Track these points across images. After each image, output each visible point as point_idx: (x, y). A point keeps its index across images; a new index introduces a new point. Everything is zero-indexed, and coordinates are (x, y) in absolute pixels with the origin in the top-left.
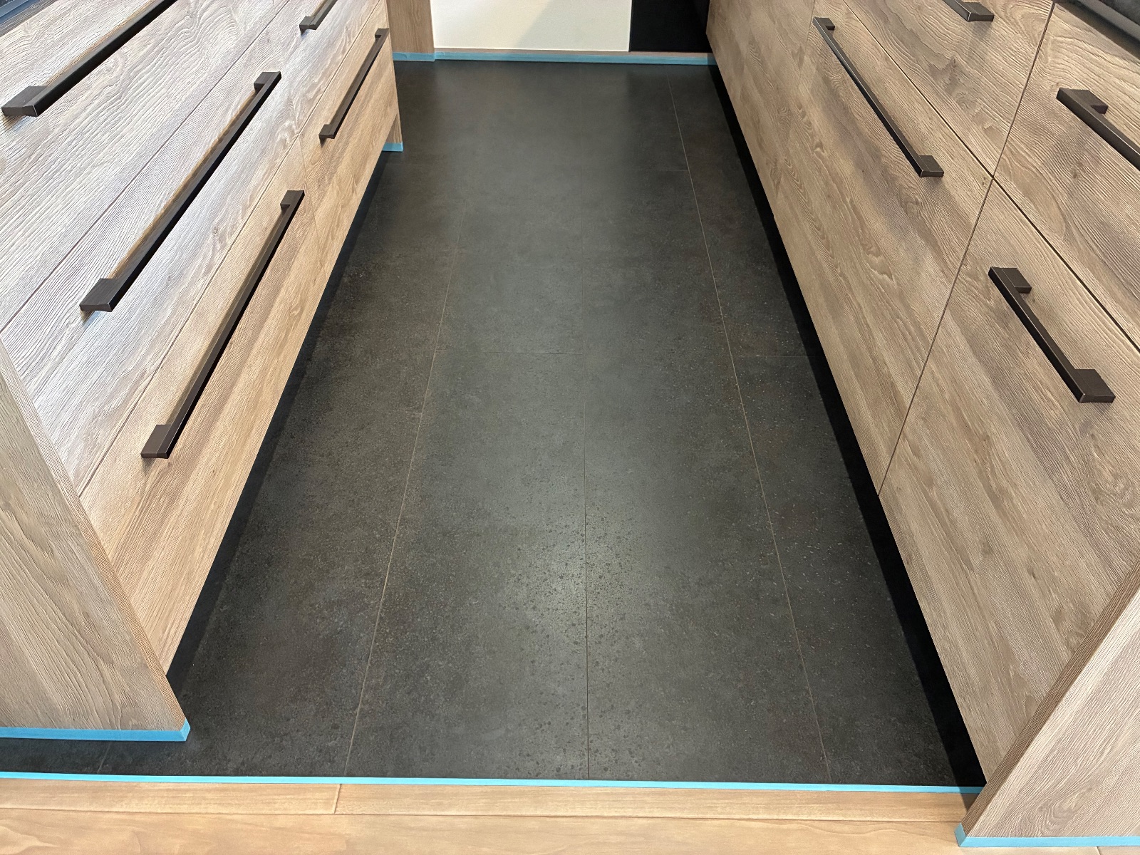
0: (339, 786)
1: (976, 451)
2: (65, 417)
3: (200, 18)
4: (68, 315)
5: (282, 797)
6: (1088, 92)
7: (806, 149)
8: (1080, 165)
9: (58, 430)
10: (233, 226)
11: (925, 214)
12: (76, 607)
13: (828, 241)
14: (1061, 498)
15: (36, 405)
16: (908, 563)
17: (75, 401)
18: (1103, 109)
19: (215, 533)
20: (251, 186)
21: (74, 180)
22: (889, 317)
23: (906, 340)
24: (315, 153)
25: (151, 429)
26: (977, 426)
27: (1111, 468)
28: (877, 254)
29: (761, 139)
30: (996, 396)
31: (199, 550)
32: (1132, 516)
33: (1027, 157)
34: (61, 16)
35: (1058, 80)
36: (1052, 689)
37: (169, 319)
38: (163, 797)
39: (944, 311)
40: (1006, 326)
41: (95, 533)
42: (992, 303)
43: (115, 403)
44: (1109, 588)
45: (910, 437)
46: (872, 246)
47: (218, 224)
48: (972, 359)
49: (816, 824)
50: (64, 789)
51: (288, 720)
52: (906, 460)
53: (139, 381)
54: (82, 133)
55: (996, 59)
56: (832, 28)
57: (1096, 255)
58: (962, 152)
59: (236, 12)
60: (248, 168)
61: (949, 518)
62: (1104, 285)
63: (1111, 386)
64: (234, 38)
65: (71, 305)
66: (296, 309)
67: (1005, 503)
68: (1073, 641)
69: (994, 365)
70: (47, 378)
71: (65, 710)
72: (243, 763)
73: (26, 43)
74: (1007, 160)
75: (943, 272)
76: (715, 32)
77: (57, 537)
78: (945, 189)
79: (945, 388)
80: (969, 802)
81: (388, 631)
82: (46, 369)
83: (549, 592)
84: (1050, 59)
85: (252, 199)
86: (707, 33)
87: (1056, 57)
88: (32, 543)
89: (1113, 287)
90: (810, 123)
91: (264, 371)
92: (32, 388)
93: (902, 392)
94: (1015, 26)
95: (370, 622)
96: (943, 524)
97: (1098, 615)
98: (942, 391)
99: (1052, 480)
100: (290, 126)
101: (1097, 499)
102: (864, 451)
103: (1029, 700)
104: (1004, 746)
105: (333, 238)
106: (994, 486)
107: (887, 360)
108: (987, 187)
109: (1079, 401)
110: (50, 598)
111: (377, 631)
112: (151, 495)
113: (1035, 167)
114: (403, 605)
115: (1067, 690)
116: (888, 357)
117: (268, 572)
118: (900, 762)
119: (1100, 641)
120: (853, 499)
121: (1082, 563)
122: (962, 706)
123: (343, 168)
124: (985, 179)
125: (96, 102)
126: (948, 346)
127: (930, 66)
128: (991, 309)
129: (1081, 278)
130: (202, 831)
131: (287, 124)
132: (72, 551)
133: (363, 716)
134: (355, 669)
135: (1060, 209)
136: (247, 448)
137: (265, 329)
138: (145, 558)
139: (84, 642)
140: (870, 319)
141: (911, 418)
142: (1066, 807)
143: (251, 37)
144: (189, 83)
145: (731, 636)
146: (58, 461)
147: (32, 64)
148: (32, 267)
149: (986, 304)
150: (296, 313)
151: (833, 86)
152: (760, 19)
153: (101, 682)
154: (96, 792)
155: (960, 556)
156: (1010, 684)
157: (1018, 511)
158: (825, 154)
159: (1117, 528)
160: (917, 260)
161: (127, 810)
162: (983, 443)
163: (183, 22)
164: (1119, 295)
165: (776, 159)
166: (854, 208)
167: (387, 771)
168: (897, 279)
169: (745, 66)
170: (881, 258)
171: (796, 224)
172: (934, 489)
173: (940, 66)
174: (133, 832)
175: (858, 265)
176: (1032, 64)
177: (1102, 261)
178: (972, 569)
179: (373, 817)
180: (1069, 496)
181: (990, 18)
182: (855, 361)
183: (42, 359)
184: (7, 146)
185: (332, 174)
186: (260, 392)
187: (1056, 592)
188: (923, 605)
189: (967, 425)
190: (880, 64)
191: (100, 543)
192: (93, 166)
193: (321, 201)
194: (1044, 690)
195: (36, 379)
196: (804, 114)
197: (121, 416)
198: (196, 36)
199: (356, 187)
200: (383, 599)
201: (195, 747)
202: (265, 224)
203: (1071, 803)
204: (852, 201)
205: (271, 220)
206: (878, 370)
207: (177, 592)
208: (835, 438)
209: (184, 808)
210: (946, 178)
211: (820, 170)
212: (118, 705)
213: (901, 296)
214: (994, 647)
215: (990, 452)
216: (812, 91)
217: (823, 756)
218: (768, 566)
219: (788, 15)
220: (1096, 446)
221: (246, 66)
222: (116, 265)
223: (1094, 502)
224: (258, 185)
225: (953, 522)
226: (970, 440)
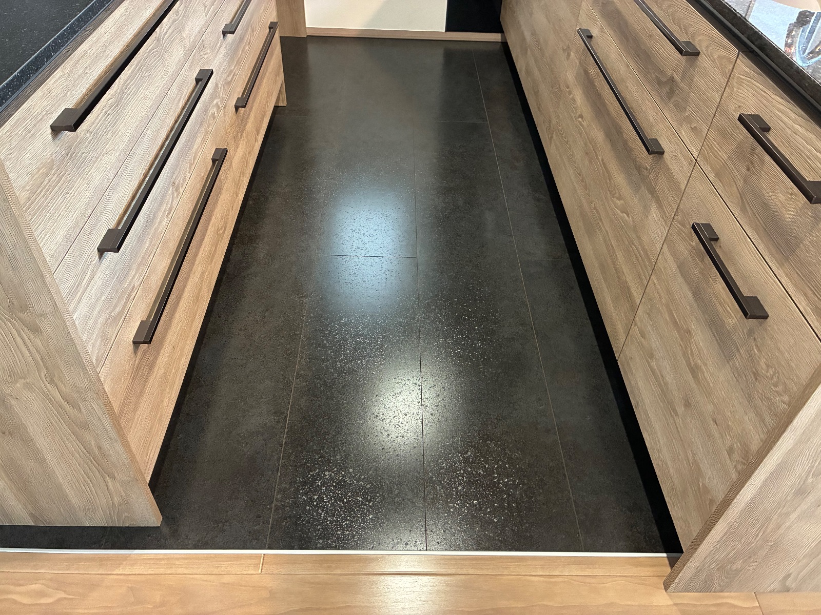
0: (263, 556)
1: (682, 340)
2: (91, 322)
3: (163, 40)
4: (91, 256)
5: (225, 563)
6: (758, 116)
7: (572, 117)
8: (752, 163)
9: (86, 332)
10: (184, 180)
11: (651, 177)
12: (93, 443)
13: (586, 184)
14: (734, 376)
15: (74, 318)
16: (636, 407)
17: (96, 312)
18: (768, 129)
19: (175, 387)
20: (194, 150)
21: (93, 166)
22: (627, 243)
23: (638, 260)
24: (232, 118)
25: (138, 324)
26: (683, 323)
27: (765, 360)
28: (620, 198)
29: (540, 104)
30: (695, 305)
31: (166, 400)
32: (777, 392)
33: (719, 152)
34: (82, 57)
35: (740, 104)
36: (725, 496)
37: (148, 248)
38: (146, 564)
39: (663, 244)
40: (702, 261)
41: (108, 396)
42: (694, 244)
43: (118, 310)
44: (762, 436)
45: (639, 324)
46: (616, 193)
47: (175, 179)
48: (680, 279)
49: (575, 578)
50: (80, 559)
51: (227, 512)
52: (636, 339)
53: (131, 293)
54: (96, 134)
55: (699, 81)
56: (590, 37)
57: (760, 223)
58: (677, 141)
59: (184, 31)
60: (193, 138)
61: (663, 381)
62: (764, 243)
63: (766, 308)
64: (183, 49)
65: (92, 249)
66: (221, 229)
67: (699, 375)
68: (740, 467)
69: (694, 284)
70: (80, 299)
71: (80, 507)
72: (199, 541)
73: (63, 79)
74: (706, 151)
75: (663, 218)
76: (506, 19)
77: (84, 400)
78: (665, 163)
79: (662, 295)
80: (672, 563)
81: (291, 452)
82: (79, 293)
83: (398, 425)
84: (735, 89)
85: (194, 159)
86: (501, 19)
87: (739, 89)
88: (66, 403)
89: (770, 246)
90: (574, 100)
91: (203, 274)
92: (71, 308)
93: (634, 293)
94: (713, 62)
95: (278, 446)
96: (660, 385)
97: (755, 452)
98: (660, 297)
99: (729, 364)
100: (217, 103)
101: (756, 379)
102: (608, 330)
103: (712, 502)
104: (695, 530)
105: (243, 176)
106: (693, 363)
107: (625, 271)
108: (693, 166)
109: (746, 317)
110: (77, 437)
111: (284, 451)
112: (138, 368)
113: (723, 159)
114: (300, 434)
115: (735, 497)
116: (625, 269)
117: (208, 411)
118: (628, 537)
119: (756, 469)
120: (600, 361)
121: (746, 418)
122: (669, 502)
123: (250, 126)
124: (691, 161)
125: (104, 111)
126: (665, 268)
127: (657, 78)
128: (693, 248)
129: (750, 237)
130: (174, 586)
131: (215, 102)
132: (93, 408)
133: (277, 509)
134: (270, 477)
135: (738, 189)
136: (193, 329)
137: (203, 247)
138: (135, 409)
139: (97, 465)
140: (614, 242)
141: (640, 312)
142: (734, 567)
143: (194, 46)
144: (157, 86)
145: (519, 454)
146: (87, 352)
147: (67, 93)
148: (71, 228)
149: (690, 244)
150: (221, 232)
151: (591, 77)
152: (540, 18)
153: (106, 490)
154: (102, 560)
155: (671, 408)
156: (700, 491)
157: (708, 382)
158: (585, 124)
159: (768, 398)
160: (646, 209)
161: (124, 573)
162: (686, 334)
163: (153, 45)
164: (774, 251)
165: (550, 121)
166: (604, 164)
167: (295, 546)
168: (632, 218)
169: (529, 49)
170: (622, 202)
171: (564, 168)
172: (654, 360)
173: (664, 80)
174: (128, 587)
175: (606, 204)
176: (723, 90)
177: (764, 228)
178: (677, 415)
179: (286, 576)
180: (739, 375)
181: (697, 54)
182: (603, 267)
183: (78, 286)
184: (54, 150)
185: (243, 131)
186: (200, 291)
187: (729, 435)
188: (645, 435)
189: (676, 321)
190: (623, 69)
191: (110, 403)
192: (103, 155)
193: (236, 151)
194: (720, 497)
195: (74, 300)
196: (570, 93)
197: (122, 316)
198: (160, 54)
199: (257, 137)
200: (286, 430)
201: (166, 530)
202: (202, 174)
203: (738, 565)
204: (602, 160)
205: (206, 170)
206: (619, 278)
207: (154, 429)
208: (588, 318)
209: (162, 571)
210: (666, 156)
211: (581, 134)
212: (116, 504)
213: (635, 230)
214: (690, 465)
215: (691, 341)
216: (576, 78)
217: (578, 533)
218: (543, 407)
219: (560, 20)
220: (756, 346)
221: (190, 67)
222: (117, 218)
223: (754, 380)
224: (198, 148)
225: (666, 384)
226: (678, 332)
